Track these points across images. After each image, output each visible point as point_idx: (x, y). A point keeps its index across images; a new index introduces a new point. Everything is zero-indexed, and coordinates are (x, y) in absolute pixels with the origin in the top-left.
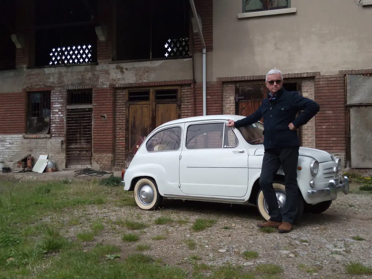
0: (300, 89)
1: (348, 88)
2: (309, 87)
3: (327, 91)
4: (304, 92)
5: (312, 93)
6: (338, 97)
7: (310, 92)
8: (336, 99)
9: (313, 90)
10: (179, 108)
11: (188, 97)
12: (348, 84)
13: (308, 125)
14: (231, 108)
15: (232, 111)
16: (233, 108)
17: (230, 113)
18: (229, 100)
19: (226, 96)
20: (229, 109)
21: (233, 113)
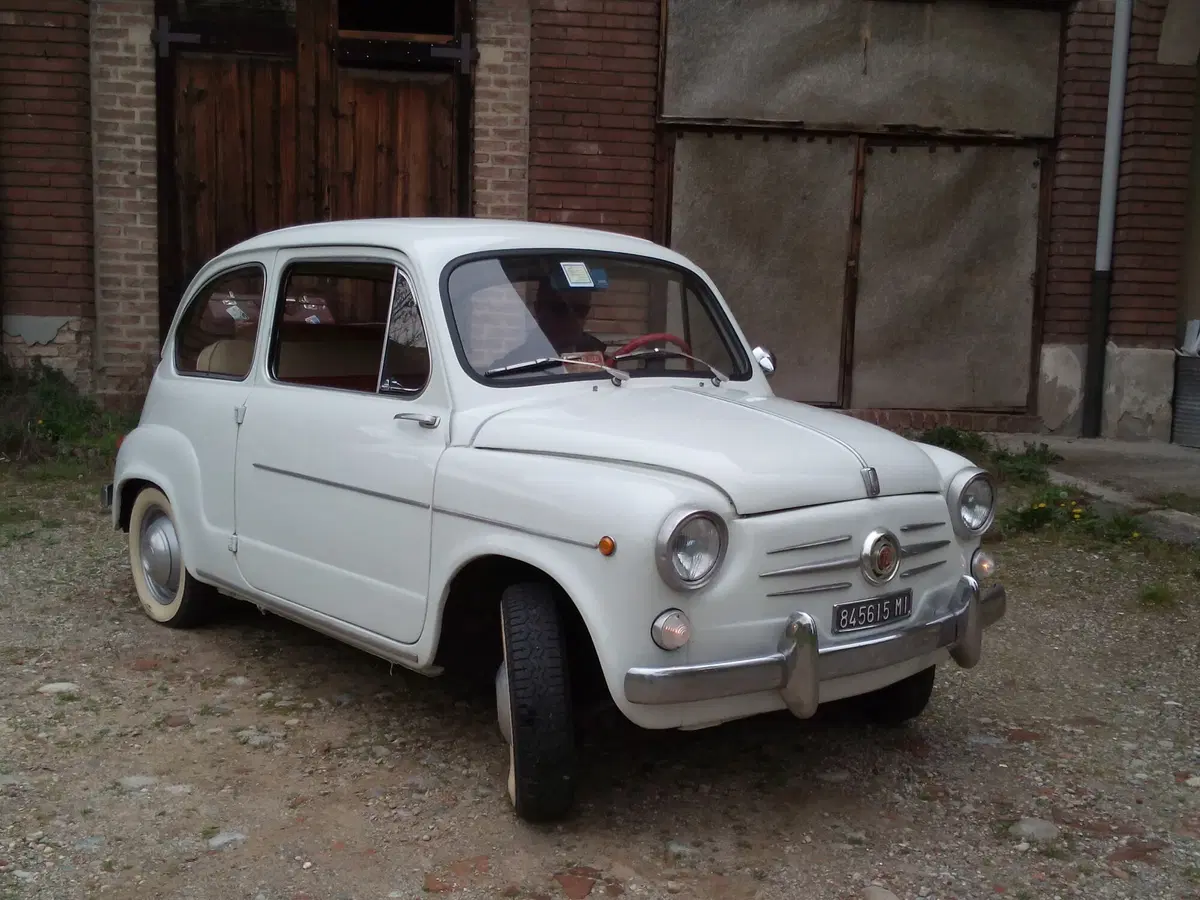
0: (470, 27)
1: (672, 41)
2: (510, 19)
3: (584, 48)
4: (487, 42)
5: (519, 49)
6: (629, 80)
7: (515, 44)
8: (619, 91)
9: (524, 37)
12: (672, 24)
13: (498, 204)
14: (132, 89)
15: (139, 103)
16: (144, 89)
17: (131, 115)
18: (121, 48)
19: (105, 20)
20: (124, 95)
21: (143, 113)
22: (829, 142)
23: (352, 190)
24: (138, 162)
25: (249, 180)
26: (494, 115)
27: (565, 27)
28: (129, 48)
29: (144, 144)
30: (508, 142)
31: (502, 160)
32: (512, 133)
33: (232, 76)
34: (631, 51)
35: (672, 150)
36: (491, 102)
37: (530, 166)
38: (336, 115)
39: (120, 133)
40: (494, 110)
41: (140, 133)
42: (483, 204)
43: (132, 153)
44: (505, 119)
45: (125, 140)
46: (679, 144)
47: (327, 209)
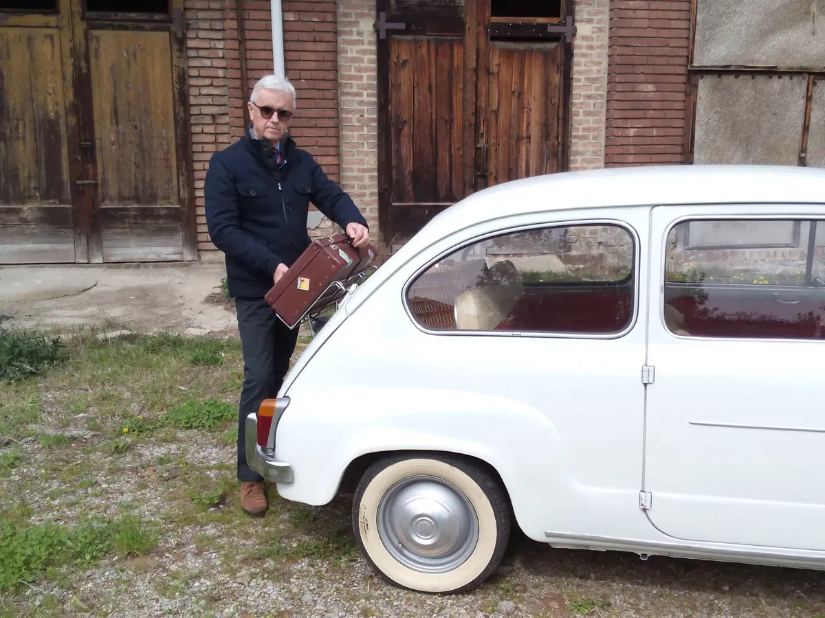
0: (571, 12)
1: (700, 17)
2: (595, 5)
3: (645, 23)
4: (581, 21)
5: (602, 25)
6: (673, 43)
7: (599, 21)
8: (667, 50)
9: (605, 17)
10: (180, 50)
11: (209, 9)
13: (586, 125)
14: (362, 60)
15: (366, 70)
16: (369, 60)
17: (361, 78)
18: (355, 33)
19: (346, 15)
20: (356, 65)
21: (369, 77)
22: (791, 78)
23: (497, 121)
24: (366, 108)
25: (434, 117)
26: (586, 68)
27: (634, 10)
28: (360, 33)
29: (369, 97)
30: (593, 85)
31: (589, 97)
32: (595, 80)
33: (424, 50)
34: (674, 24)
35: (696, 86)
36: (583, 60)
37: (608, 101)
38: (489, 72)
39: (355, 90)
40: (585, 65)
41: (366, 90)
42: (577, 126)
43: (361, 103)
44: (591, 71)
45: (358, 94)
46: (701, 83)
47: (482, 134)
